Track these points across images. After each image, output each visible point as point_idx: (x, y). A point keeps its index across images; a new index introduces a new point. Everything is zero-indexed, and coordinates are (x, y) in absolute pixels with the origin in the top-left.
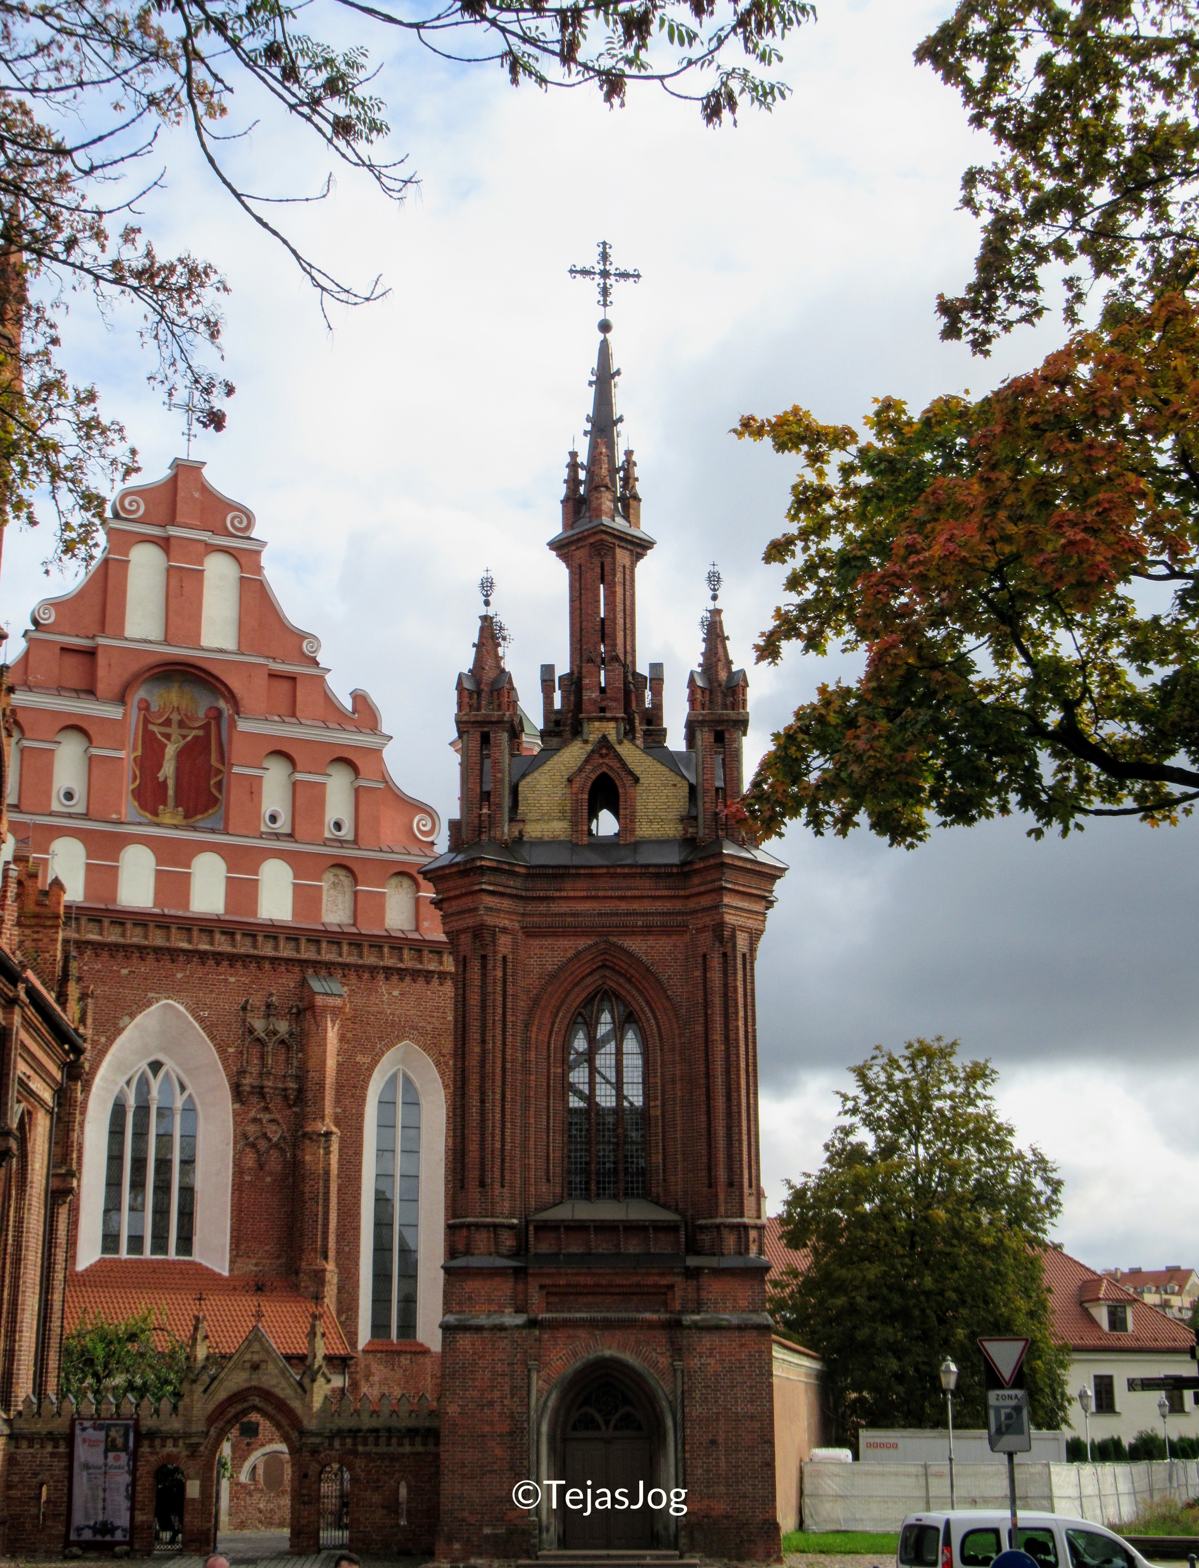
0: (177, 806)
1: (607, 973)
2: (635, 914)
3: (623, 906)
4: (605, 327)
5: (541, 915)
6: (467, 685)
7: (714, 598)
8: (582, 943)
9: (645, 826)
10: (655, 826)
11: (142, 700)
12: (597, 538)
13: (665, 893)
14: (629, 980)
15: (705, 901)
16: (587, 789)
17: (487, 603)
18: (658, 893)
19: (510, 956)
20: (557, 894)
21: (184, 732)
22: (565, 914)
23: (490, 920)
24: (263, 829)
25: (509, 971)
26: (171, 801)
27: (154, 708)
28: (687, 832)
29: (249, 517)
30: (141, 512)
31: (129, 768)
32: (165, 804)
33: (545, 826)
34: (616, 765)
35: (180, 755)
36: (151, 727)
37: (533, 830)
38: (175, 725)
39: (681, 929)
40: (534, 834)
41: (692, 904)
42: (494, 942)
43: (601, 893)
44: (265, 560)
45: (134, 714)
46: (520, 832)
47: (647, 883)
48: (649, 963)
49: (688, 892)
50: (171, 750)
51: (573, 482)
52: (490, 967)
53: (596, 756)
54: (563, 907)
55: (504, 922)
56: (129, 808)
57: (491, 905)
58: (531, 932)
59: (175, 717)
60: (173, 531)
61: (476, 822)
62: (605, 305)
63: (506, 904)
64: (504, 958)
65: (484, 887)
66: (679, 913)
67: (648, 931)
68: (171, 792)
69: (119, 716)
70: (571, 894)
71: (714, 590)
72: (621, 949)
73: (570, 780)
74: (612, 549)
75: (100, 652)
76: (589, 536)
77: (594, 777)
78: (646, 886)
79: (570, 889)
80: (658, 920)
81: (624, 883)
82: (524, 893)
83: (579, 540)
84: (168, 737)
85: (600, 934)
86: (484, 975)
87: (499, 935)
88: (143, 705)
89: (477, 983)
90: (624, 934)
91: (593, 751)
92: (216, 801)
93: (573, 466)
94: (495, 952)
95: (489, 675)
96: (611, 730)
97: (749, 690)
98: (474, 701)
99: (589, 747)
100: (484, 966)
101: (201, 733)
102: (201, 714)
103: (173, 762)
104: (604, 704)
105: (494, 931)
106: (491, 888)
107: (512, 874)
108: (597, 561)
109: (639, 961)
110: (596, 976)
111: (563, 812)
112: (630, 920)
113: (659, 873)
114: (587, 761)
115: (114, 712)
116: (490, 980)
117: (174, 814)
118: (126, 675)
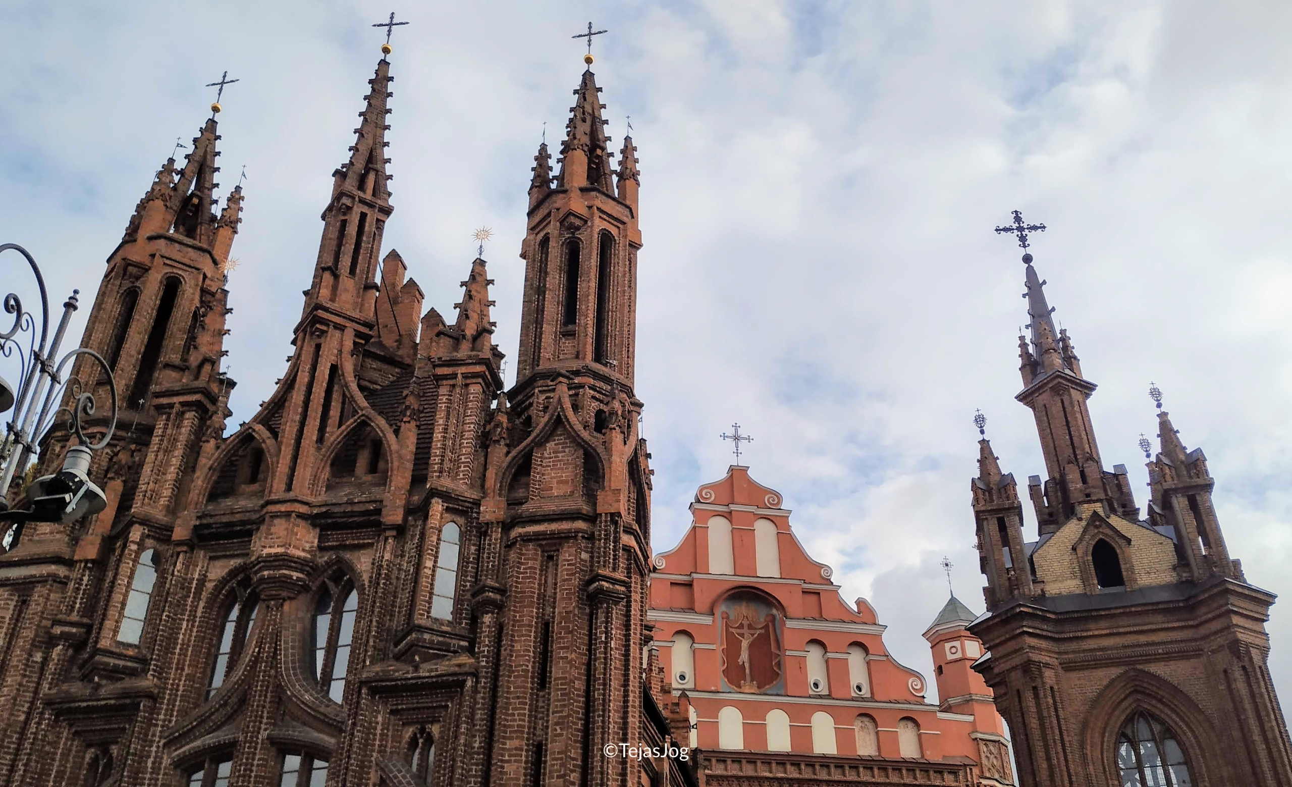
0: (752, 681)
1: (1139, 696)
2: (1153, 644)
3: (1143, 639)
4: (1027, 259)
5: (1074, 652)
6: (980, 485)
7: (1159, 406)
8: (1115, 672)
9: (1144, 577)
10: (1153, 575)
11: (723, 613)
12: (1055, 382)
13: (1176, 625)
14: (1160, 701)
15: (1215, 626)
16: (1090, 553)
17: (982, 432)
18: (1170, 625)
19: (1056, 687)
20: (1085, 634)
21: (752, 632)
22: (1095, 650)
23: (1035, 657)
24: (811, 692)
25: (1058, 699)
26: (748, 678)
27: (732, 617)
28: (1181, 576)
29: (778, 496)
30: (713, 498)
31: (719, 657)
32: (745, 680)
33: (1061, 585)
34: (1110, 532)
35: (751, 646)
36: (731, 630)
37: (1052, 589)
38: (746, 627)
39: (1197, 653)
40: (1053, 592)
41: (1203, 631)
42: (1041, 675)
43: (1121, 630)
44: (791, 521)
45: (720, 623)
46: (1042, 590)
47: (1160, 618)
48: (1176, 683)
49: (1196, 622)
50: (745, 644)
51: (1025, 355)
52: (1042, 695)
53: (1092, 528)
54: (1092, 644)
55: (1045, 659)
56: (722, 683)
57: (1033, 644)
58: (1069, 667)
59: (745, 623)
60: (733, 507)
61: (1007, 583)
62: (1025, 247)
63: (1043, 644)
64: (1052, 688)
65: (1025, 629)
66: (1195, 640)
67: (1168, 657)
68: (747, 671)
69: (710, 623)
70: (1096, 633)
71: (1158, 400)
72: (1149, 674)
73: (1074, 549)
74: (1067, 390)
75: (695, 584)
76: (1048, 382)
77: (1094, 543)
78: (1158, 621)
79: (1095, 629)
80: (1176, 647)
81: (1139, 620)
82: (1057, 636)
83: (1039, 388)
84: (742, 635)
85: (1126, 664)
86: (1038, 705)
87: (1044, 669)
88: (725, 616)
89: (1033, 709)
90: (1149, 661)
91: (1088, 525)
92: (778, 674)
93: (1023, 346)
94: (1044, 683)
95: (994, 479)
96: (1098, 507)
97: (1207, 463)
98: (987, 497)
99: (1084, 523)
100: (1036, 696)
101: (763, 631)
102: (762, 620)
103: (747, 652)
104: (1088, 491)
105: (1039, 665)
106: (1031, 630)
107: (1044, 619)
108: (1058, 399)
109: (1165, 682)
110: (1130, 700)
111: (1073, 573)
112: (1151, 650)
113: (1167, 609)
114: (1085, 531)
115: (707, 620)
116: (1044, 706)
117: (751, 687)
118: (713, 596)
